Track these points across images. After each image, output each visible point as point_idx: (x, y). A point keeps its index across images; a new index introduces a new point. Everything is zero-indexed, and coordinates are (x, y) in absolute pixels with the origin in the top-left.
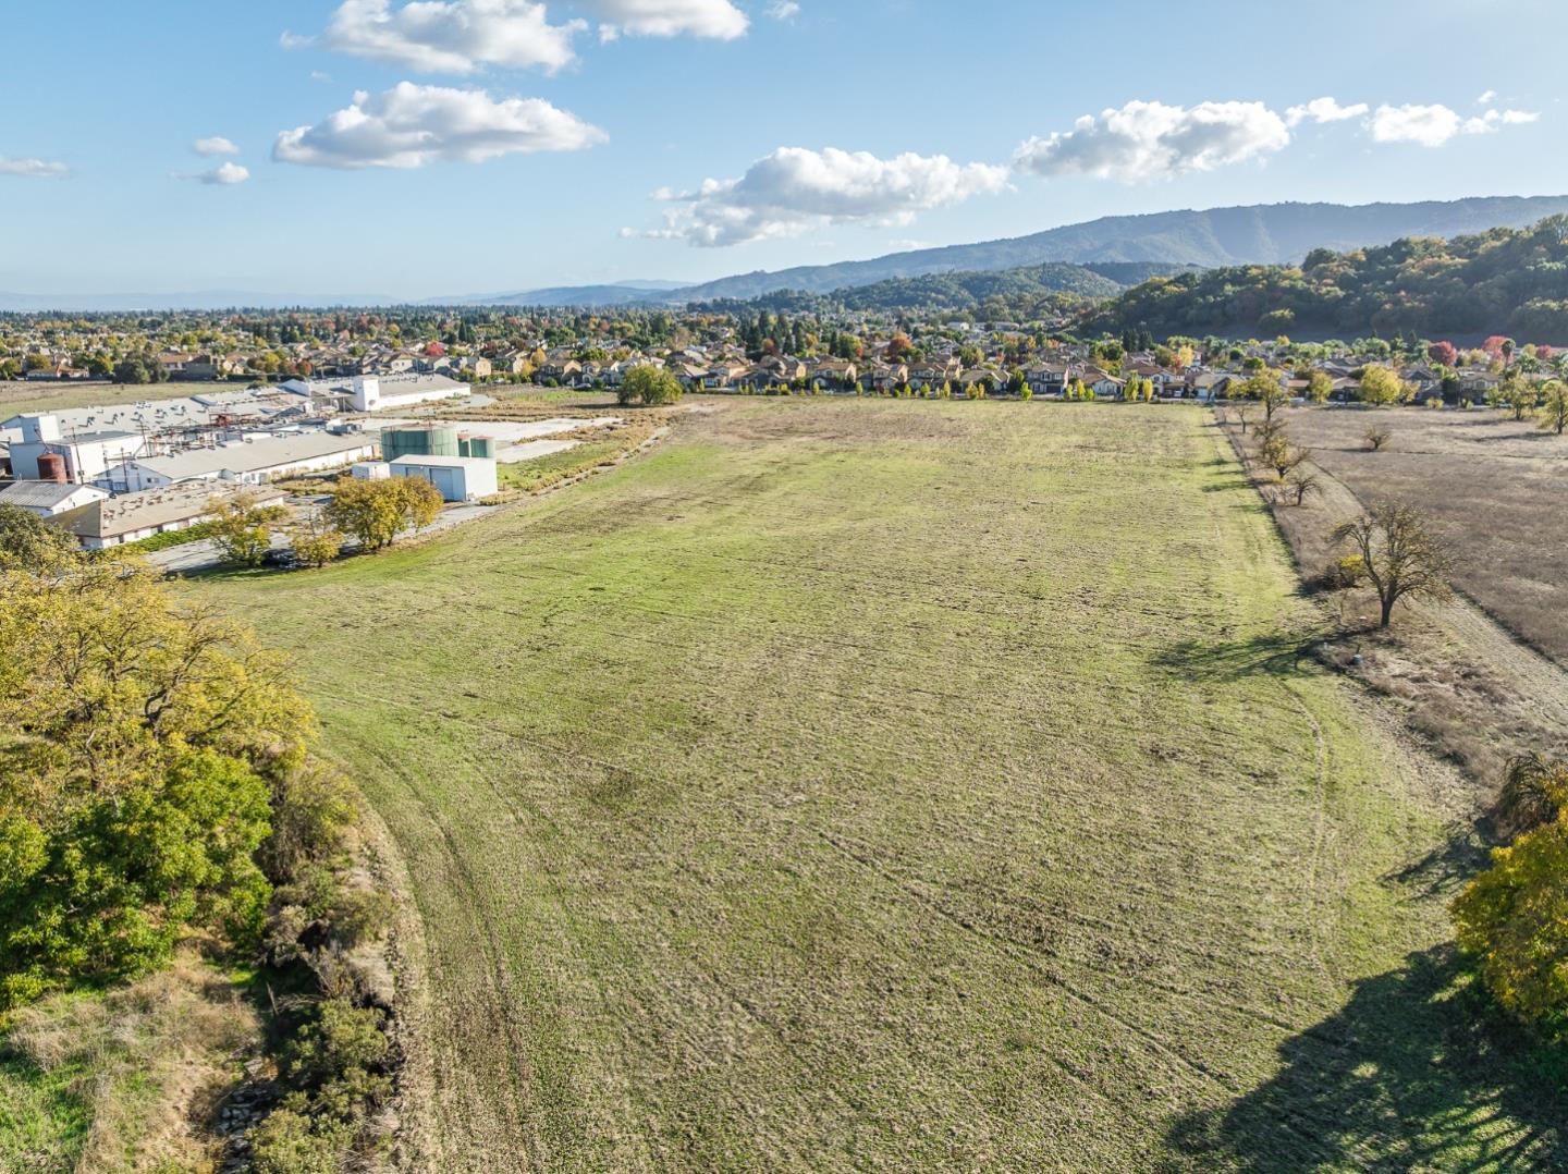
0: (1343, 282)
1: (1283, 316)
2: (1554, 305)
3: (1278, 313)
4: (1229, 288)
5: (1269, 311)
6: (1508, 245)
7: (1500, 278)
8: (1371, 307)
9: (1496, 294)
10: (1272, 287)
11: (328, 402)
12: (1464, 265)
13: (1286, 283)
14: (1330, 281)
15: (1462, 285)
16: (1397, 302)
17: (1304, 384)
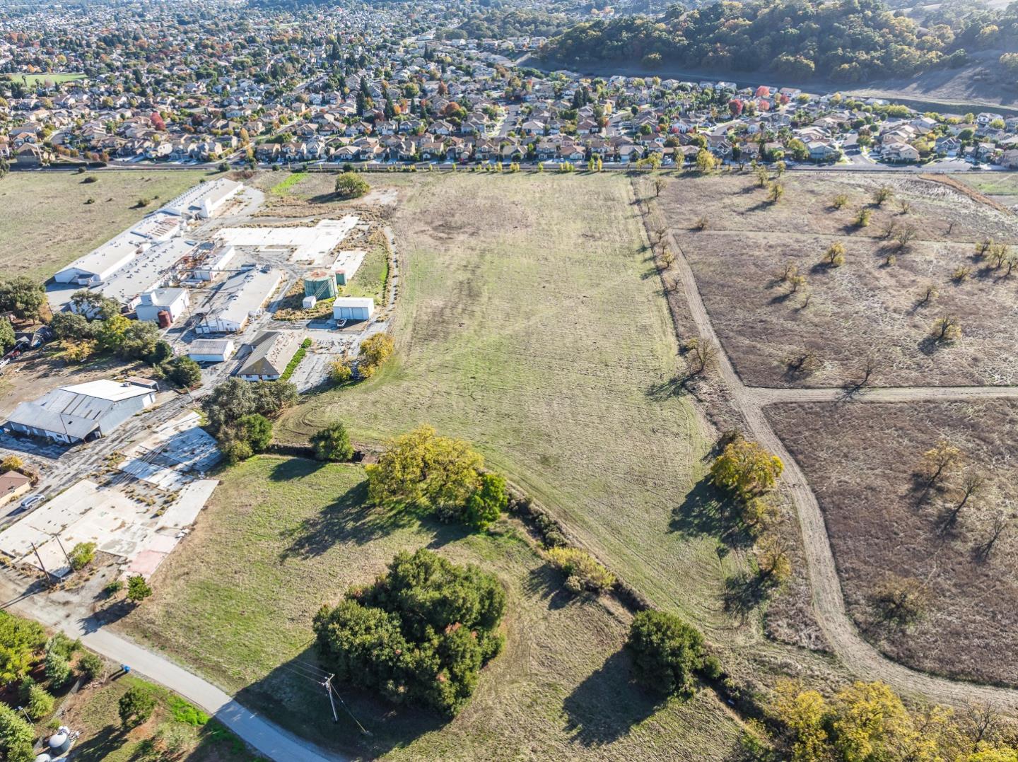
0: (688, 33)
1: (655, 58)
2: (792, 59)
3: (653, 56)
4: (624, 34)
5: (648, 54)
6: (772, 11)
7: (767, 38)
8: (702, 53)
9: (765, 48)
10: (648, 36)
11: (191, 217)
12: (750, 25)
13: (656, 34)
14: (680, 33)
15: (749, 41)
16: (715, 51)
17: (671, 150)
